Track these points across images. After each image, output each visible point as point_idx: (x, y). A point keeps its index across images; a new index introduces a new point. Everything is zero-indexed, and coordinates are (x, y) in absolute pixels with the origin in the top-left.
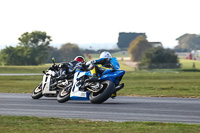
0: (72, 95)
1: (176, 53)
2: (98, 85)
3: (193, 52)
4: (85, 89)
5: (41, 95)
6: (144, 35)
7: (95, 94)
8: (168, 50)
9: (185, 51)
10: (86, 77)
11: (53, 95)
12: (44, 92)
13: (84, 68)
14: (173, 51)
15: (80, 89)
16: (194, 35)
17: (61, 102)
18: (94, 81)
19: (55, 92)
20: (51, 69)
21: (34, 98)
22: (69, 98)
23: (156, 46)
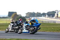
0: (23, 31)
1: (26, 18)
2: (32, 28)
3: (31, 18)
4: (28, 29)
5: (8, 31)
6: (16, 12)
7: (31, 31)
8: (23, 17)
9: (28, 17)
10: (28, 25)
11: (12, 31)
12: (9, 30)
13: (27, 23)
14: (25, 17)
15: (26, 29)
16: (31, 13)
17: (19, 33)
18: (31, 27)
19: (13, 30)
20: (11, 23)
21: (6, 32)
22: (22, 32)
23: (20, 16)
